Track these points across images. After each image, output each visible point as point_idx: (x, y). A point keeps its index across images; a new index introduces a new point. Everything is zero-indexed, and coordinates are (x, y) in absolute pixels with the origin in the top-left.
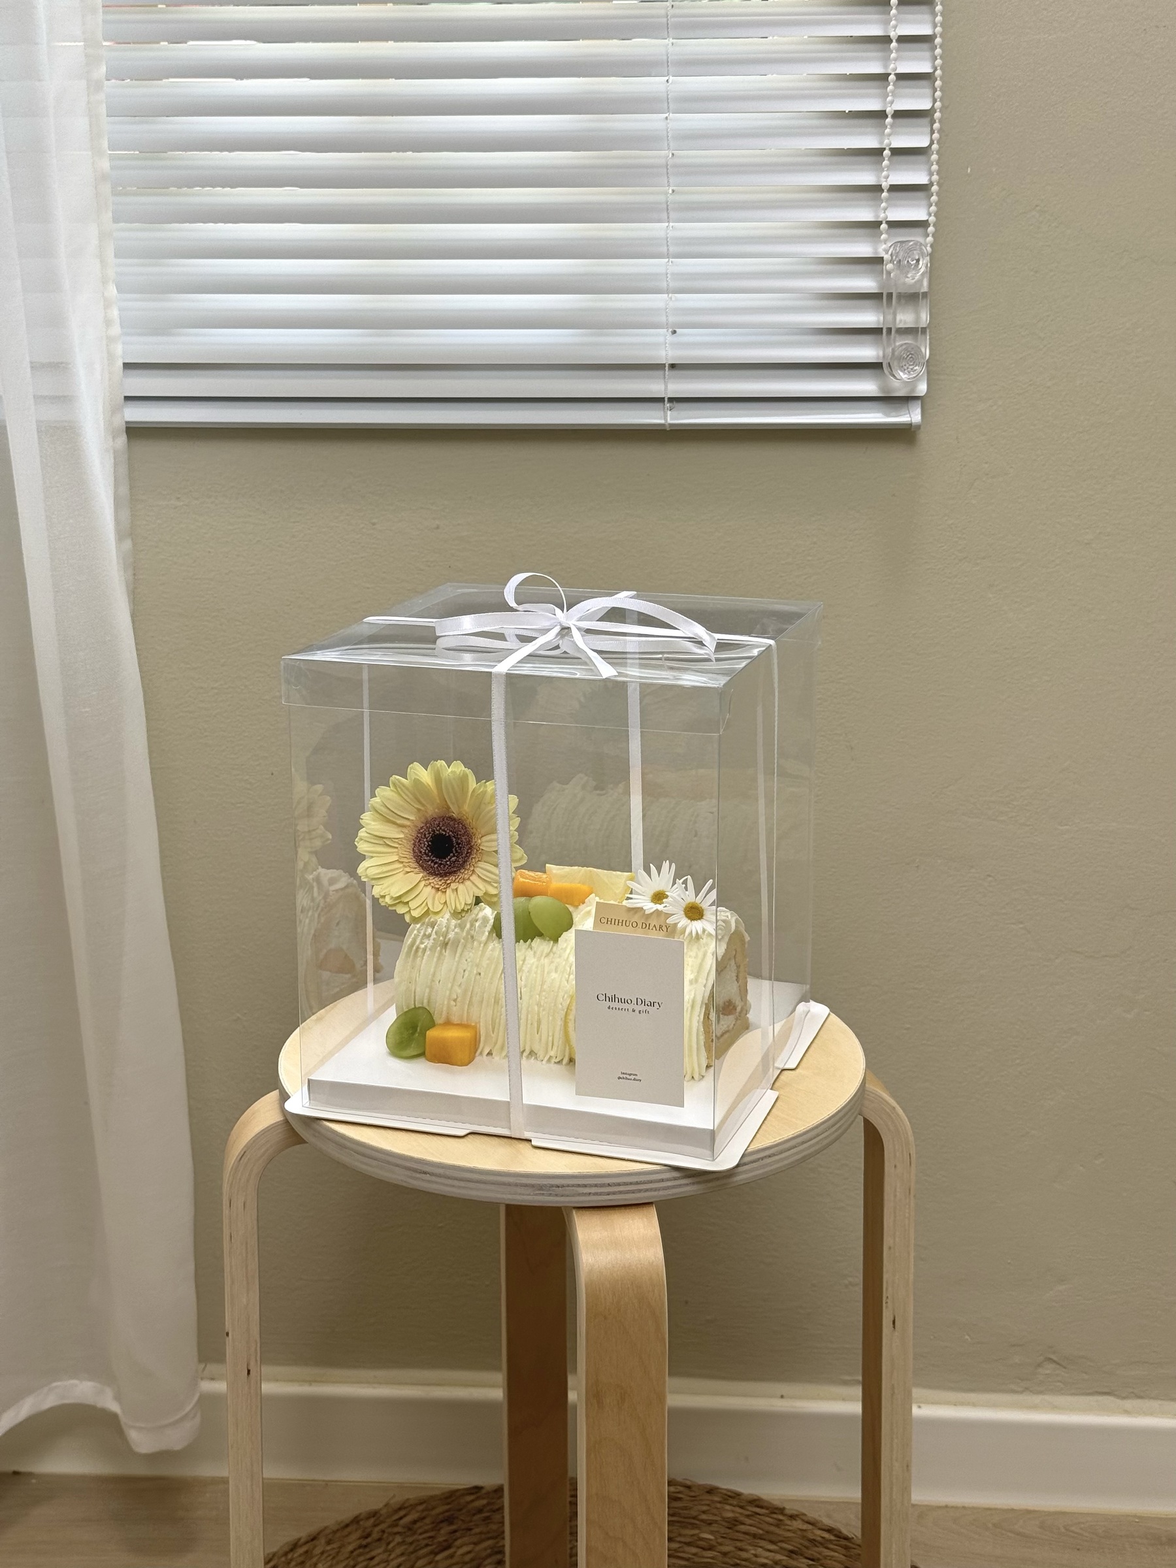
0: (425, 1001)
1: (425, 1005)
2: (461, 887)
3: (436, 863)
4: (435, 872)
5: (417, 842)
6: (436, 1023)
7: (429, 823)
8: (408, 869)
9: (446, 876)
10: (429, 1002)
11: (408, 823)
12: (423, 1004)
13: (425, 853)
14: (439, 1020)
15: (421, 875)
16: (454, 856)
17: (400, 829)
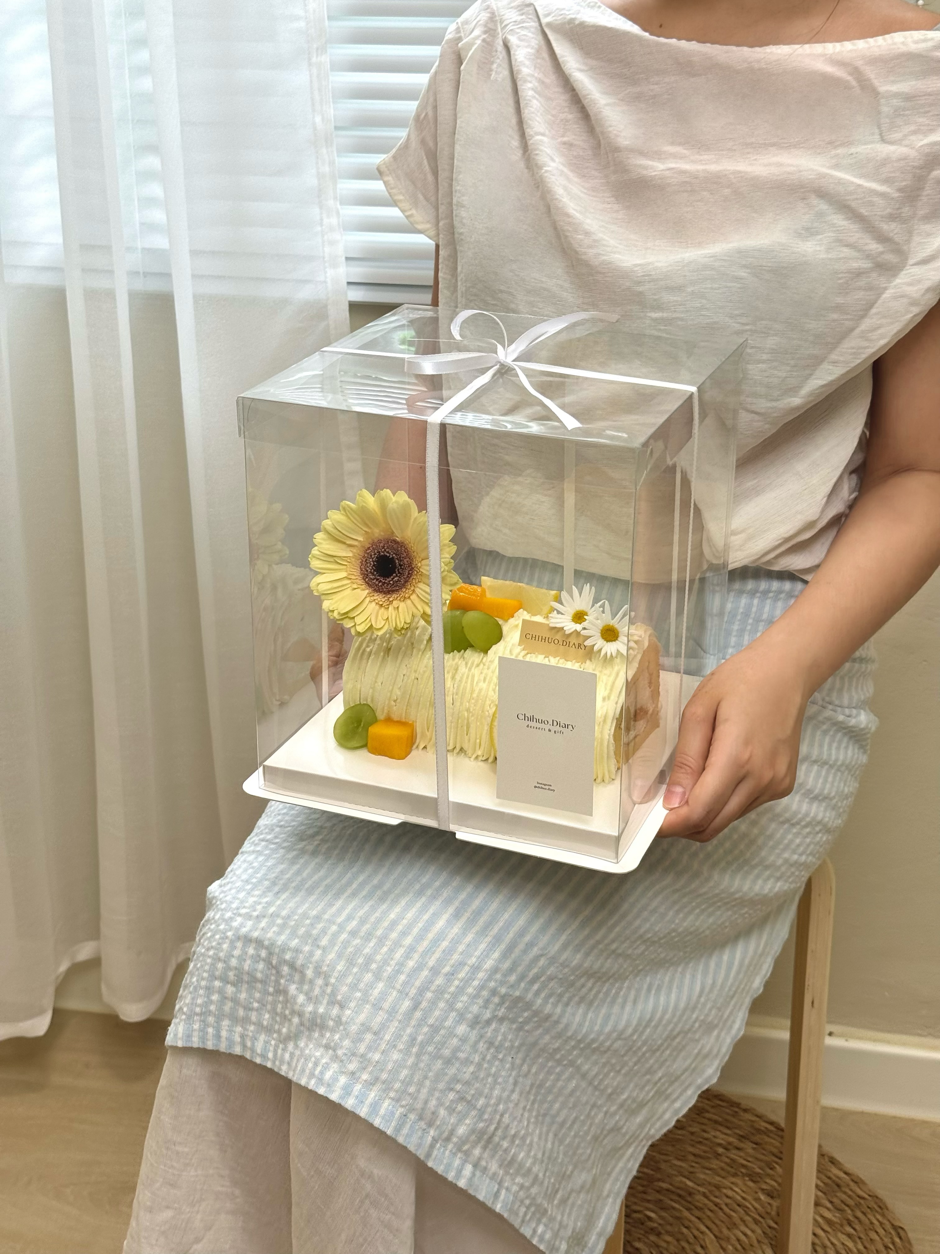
0: (369, 700)
1: (369, 703)
2: (402, 605)
3: (380, 581)
4: (379, 589)
5: (364, 562)
6: (378, 718)
7: (374, 545)
8: (355, 586)
9: (389, 593)
10: (372, 700)
11: (356, 543)
12: (367, 701)
13: (371, 572)
14: (381, 716)
15: (367, 591)
16: (397, 576)
17: (349, 549)
